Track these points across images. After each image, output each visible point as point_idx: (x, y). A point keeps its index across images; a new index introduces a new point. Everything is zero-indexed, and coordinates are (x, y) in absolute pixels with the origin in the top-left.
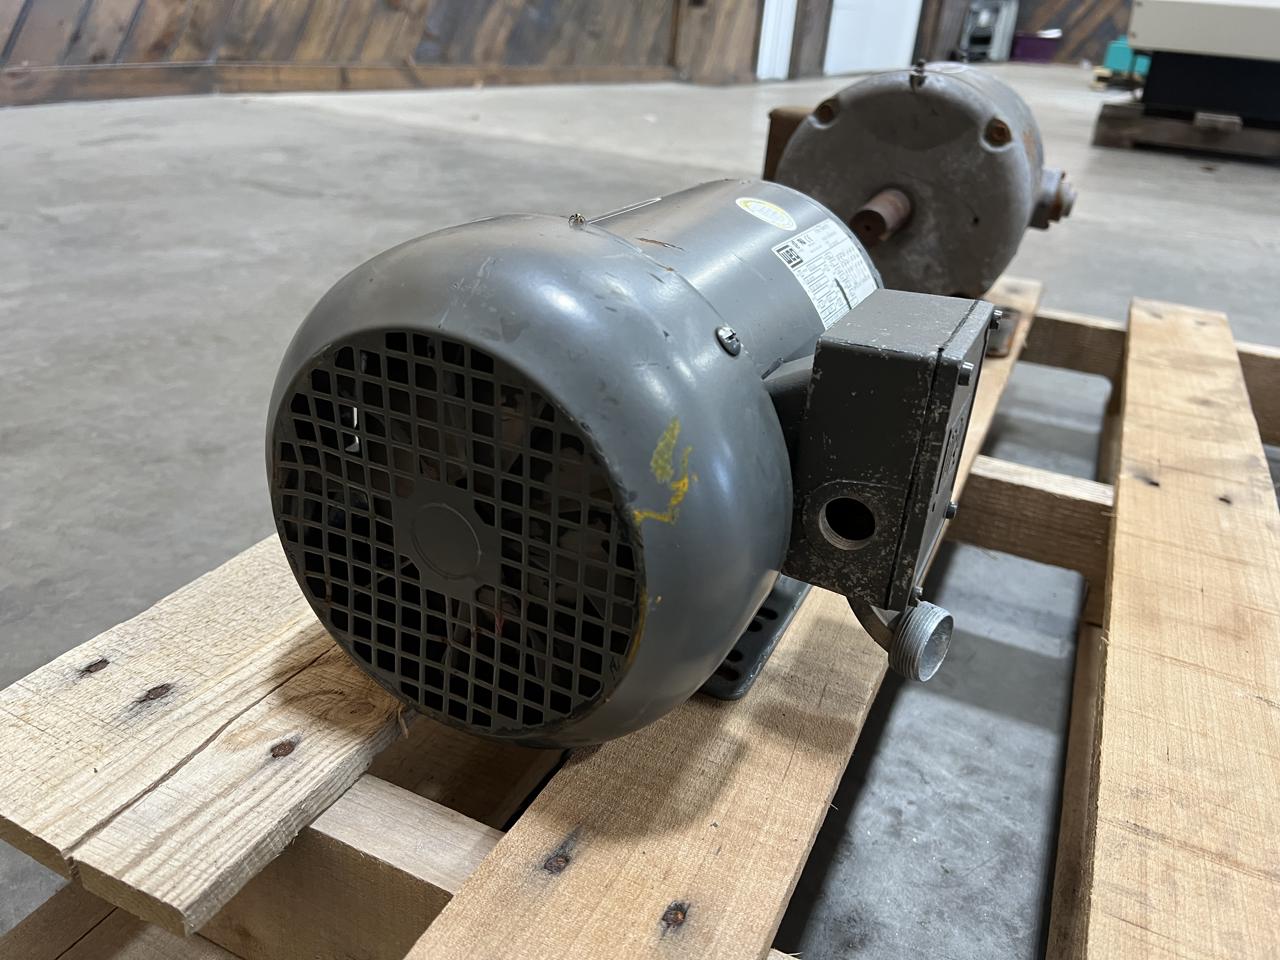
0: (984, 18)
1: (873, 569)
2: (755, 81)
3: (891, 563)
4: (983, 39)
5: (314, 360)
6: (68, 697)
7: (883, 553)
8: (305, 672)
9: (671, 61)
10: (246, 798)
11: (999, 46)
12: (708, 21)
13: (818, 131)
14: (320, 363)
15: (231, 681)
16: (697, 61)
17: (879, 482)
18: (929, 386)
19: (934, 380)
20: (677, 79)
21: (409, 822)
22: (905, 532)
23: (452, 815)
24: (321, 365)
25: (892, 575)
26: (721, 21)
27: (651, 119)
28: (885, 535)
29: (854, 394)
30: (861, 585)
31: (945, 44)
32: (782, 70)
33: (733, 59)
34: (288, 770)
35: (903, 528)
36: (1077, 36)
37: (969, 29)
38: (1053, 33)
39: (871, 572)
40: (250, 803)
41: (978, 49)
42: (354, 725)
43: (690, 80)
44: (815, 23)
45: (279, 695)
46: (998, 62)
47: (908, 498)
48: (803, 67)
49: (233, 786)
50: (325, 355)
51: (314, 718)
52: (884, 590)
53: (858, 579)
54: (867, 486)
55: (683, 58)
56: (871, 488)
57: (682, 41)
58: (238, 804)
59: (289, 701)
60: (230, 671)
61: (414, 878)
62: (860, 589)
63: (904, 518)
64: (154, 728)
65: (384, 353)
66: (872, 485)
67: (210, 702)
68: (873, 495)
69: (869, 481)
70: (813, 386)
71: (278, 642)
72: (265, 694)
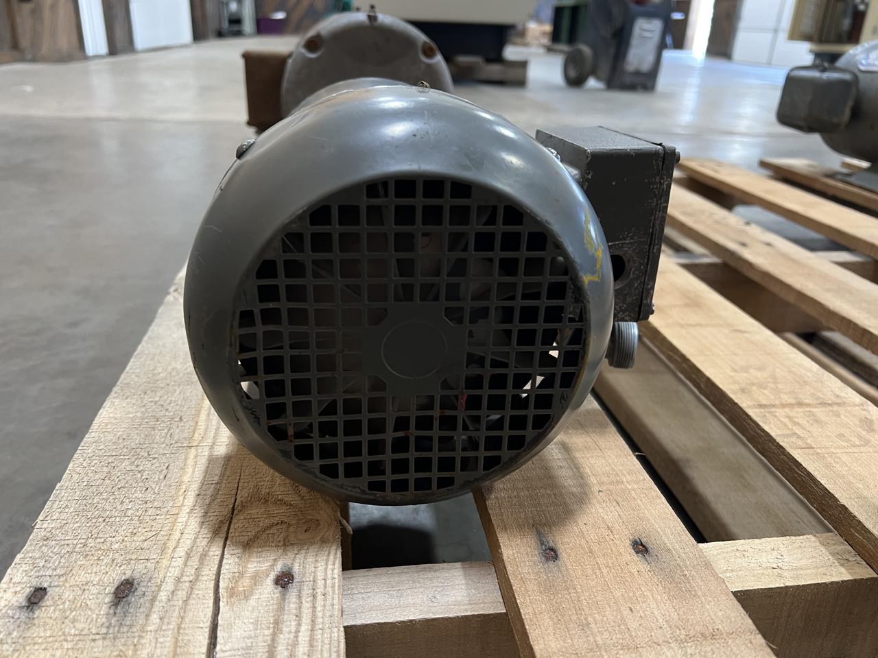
0: (233, 6)
1: (630, 297)
2: (86, 58)
3: (641, 290)
4: (236, 21)
5: (286, 226)
6: (37, 632)
7: (636, 285)
8: (233, 521)
9: (15, 46)
10: (299, 625)
11: (248, 25)
12: (36, 13)
13: (311, 59)
14: (294, 226)
15: (181, 552)
16: (36, 44)
17: (632, 238)
18: (661, 168)
19: (663, 163)
20: (23, 60)
21: (407, 586)
22: (649, 267)
23: (430, 568)
24: (295, 228)
25: (642, 297)
26: (47, 13)
27: (29, 89)
28: (637, 272)
29: (613, 184)
30: (622, 311)
31: (212, 25)
32: (103, 48)
33: (65, 42)
34: (307, 591)
35: (647, 265)
36: (296, 17)
37: (226, 14)
38: (280, 16)
39: (629, 300)
40: (305, 627)
41: (235, 28)
42: (318, 538)
43: (34, 60)
44: (119, 12)
45: (236, 544)
46: (250, 36)
47: (651, 244)
48: (119, 45)
49: (277, 623)
50: (300, 218)
51: (282, 548)
52: (637, 309)
53: (620, 307)
54: (625, 243)
55: (24, 42)
56: (628, 244)
57: (20, 30)
58: (297, 631)
59: (248, 545)
60: (172, 544)
61: (450, 618)
62: (621, 313)
63: (648, 258)
64: (154, 617)
65: (364, 202)
66: (627, 242)
67: (182, 575)
68: (629, 248)
69: (625, 239)
70: (587, 184)
71: (186, 509)
72: (221, 550)
